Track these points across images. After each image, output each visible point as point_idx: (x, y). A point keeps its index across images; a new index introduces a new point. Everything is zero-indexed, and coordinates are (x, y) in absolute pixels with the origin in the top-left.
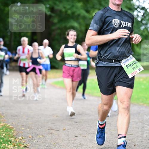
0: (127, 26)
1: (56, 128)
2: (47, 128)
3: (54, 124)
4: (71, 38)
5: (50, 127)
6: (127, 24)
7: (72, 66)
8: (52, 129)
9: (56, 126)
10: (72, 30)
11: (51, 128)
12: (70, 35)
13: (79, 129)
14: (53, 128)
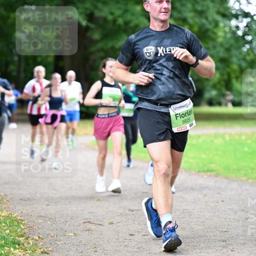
0: (168, 53)
1: (97, 221)
2: (80, 221)
3: (93, 214)
4: (110, 72)
5: (87, 219)
6: (168, 50)
7: (110, 115)
8: (90, 222)
9: (97, 216)
10: (110, 59)
11: (89, 220)
12: (107, 67)
13: (136, 223)
14: (92, 221)
